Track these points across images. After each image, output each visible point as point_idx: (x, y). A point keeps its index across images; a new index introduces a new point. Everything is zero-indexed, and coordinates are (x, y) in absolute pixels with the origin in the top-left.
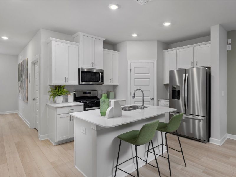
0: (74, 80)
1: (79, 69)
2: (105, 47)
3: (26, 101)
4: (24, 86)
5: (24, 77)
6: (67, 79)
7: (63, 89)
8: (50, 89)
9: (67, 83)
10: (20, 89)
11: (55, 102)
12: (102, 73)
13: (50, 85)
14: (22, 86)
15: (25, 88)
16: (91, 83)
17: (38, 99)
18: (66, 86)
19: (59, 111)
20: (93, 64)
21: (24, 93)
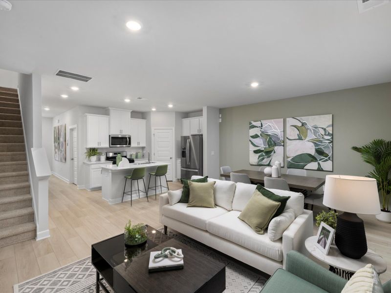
0: (106, 144)
1: (110, 136)
2: (132, 117)
3: (64, 161)
4: (62, 148)
5: (62, 139)
6: (99, 143)
7: (97, 150)
8: (86, 151)
9: (100, 147)
10: (56, 150)
11: (90, 161)
12: (130, 138)
13: (87, 148)
14: (59, 148)
15: (63, 149)
16: (118, 146)
17: (75, 159)
18: (98, 148)
19: (93, 166)
20: (121, 131)
21: (62, 154)
